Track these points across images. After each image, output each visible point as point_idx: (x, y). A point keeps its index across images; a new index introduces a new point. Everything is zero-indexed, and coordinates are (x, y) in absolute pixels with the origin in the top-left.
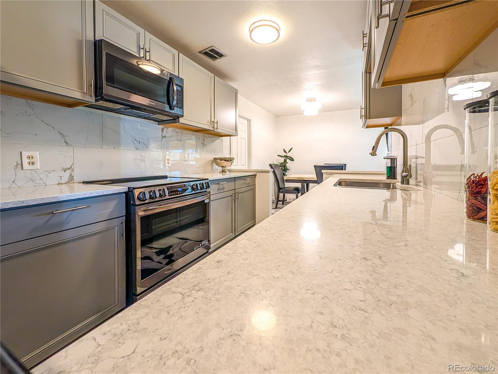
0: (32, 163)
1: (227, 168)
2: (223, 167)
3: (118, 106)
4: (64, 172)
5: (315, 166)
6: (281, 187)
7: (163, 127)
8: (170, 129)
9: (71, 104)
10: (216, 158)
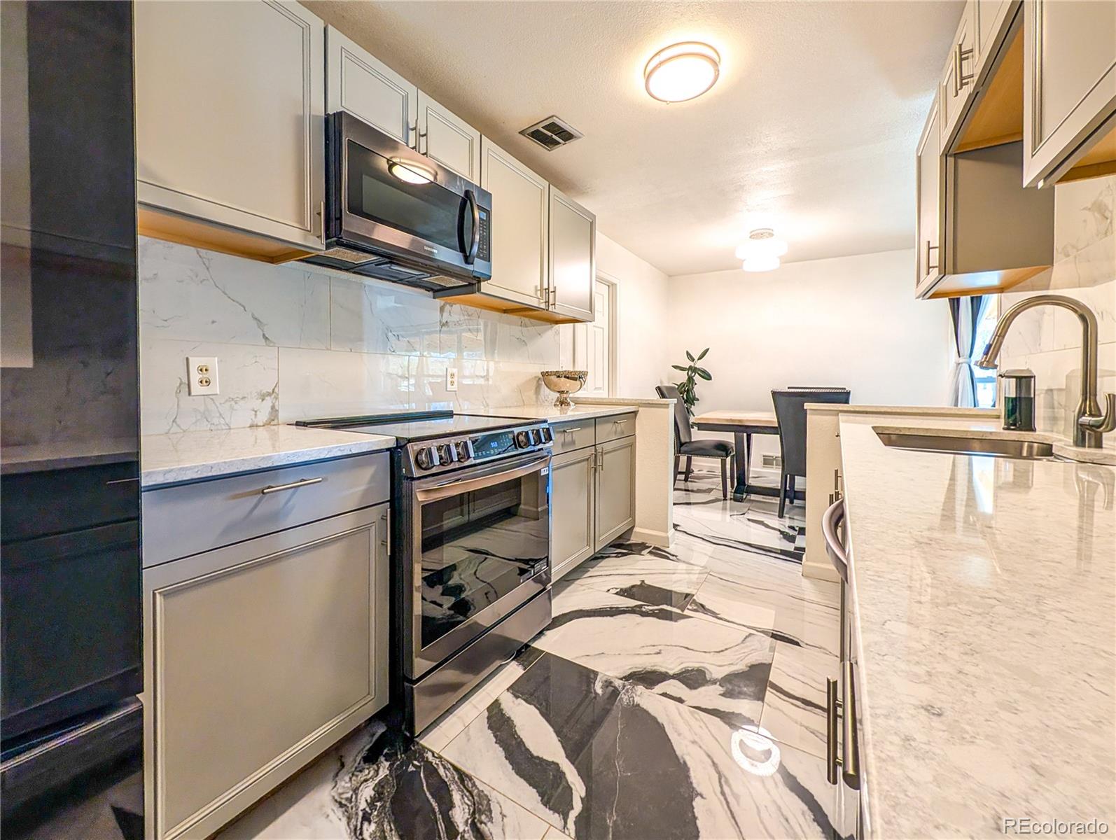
0: (206, 382)
1: (571, 395)
2: (562, 392)
3: (366, 258)
4: (260, 400)
5: (774, 394)
6: (683, 440)
7: (443, 303)
8: (457, 307)
9: (276, 253)
10: (547, 372)
